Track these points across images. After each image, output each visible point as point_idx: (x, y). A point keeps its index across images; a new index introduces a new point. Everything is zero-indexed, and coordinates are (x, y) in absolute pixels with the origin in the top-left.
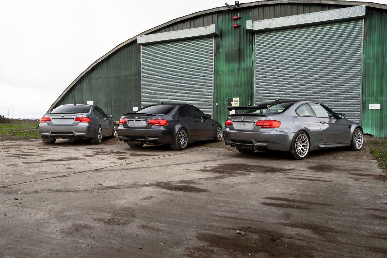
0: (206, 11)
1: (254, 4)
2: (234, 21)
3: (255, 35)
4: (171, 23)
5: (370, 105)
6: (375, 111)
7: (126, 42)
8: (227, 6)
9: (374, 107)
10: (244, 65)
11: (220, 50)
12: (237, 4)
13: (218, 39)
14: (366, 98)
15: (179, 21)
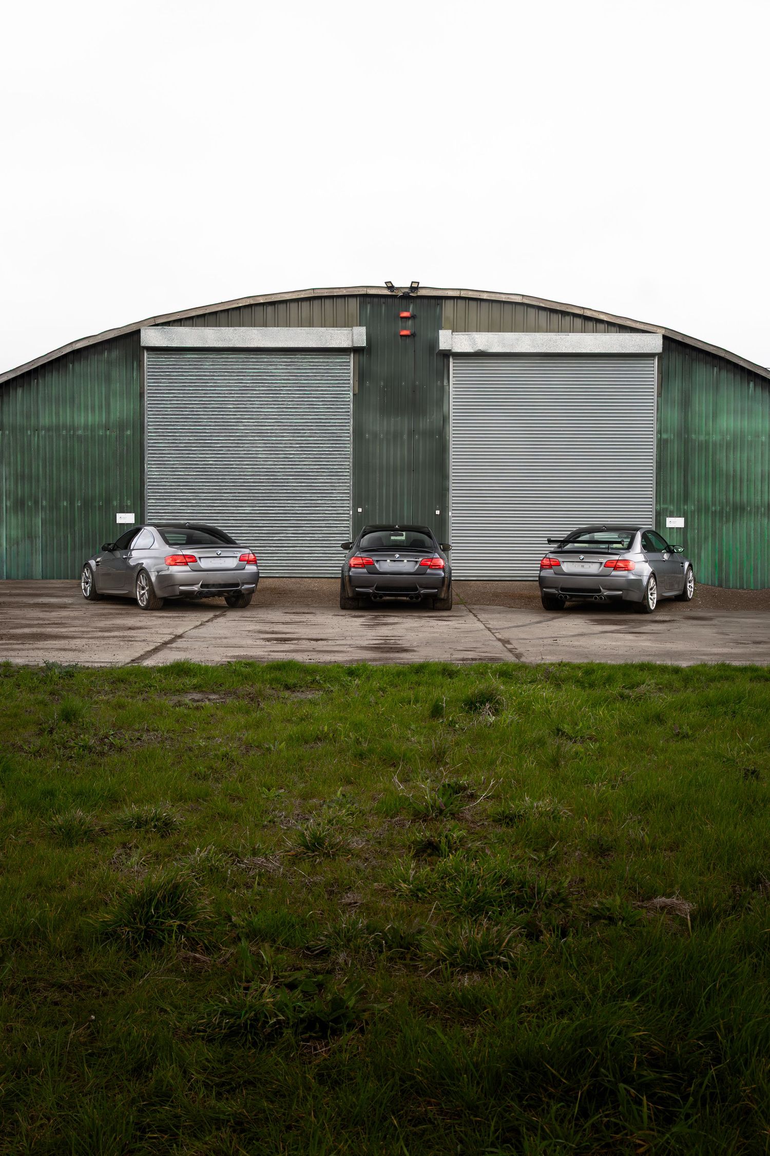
0: (335, 290)
1: (451, 294)
2: (400, 323)
3: (451, 360)
4: (241, 305)
5: (668, 520)
6: (675, 531)
7: (99, 337)
8: (391, 288)
9: (674, 522)
10: (425, 424)
11: (368, 385)
12: (414, 288)
13: (365, 358)
14: (662, 506)
15: (262, 301)
